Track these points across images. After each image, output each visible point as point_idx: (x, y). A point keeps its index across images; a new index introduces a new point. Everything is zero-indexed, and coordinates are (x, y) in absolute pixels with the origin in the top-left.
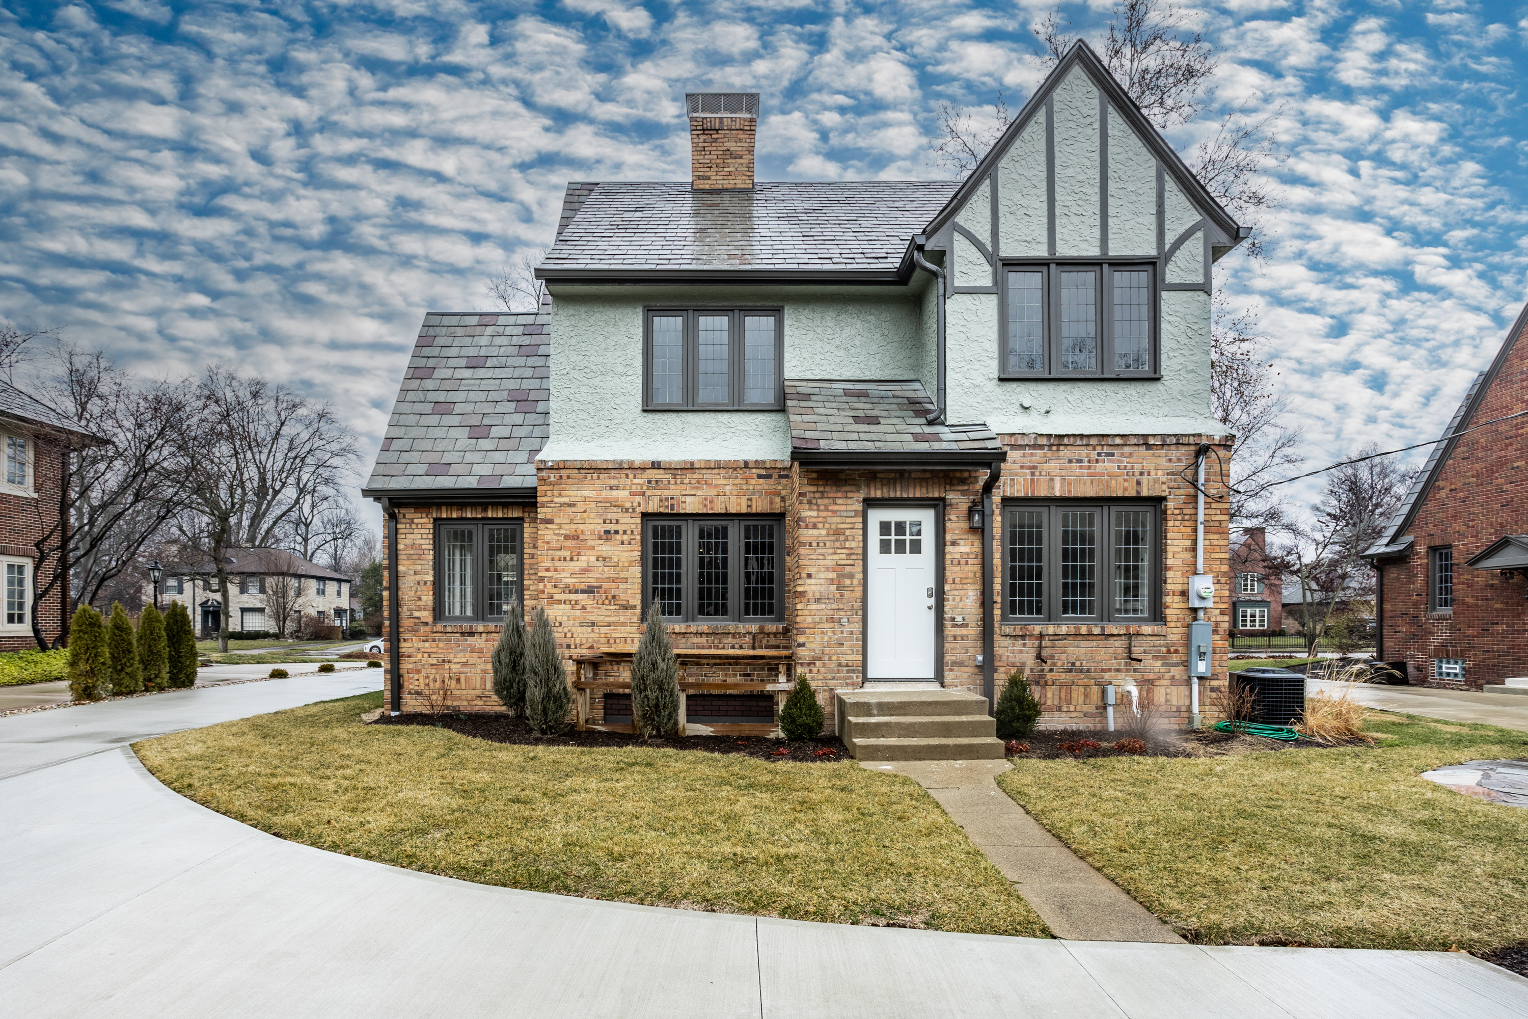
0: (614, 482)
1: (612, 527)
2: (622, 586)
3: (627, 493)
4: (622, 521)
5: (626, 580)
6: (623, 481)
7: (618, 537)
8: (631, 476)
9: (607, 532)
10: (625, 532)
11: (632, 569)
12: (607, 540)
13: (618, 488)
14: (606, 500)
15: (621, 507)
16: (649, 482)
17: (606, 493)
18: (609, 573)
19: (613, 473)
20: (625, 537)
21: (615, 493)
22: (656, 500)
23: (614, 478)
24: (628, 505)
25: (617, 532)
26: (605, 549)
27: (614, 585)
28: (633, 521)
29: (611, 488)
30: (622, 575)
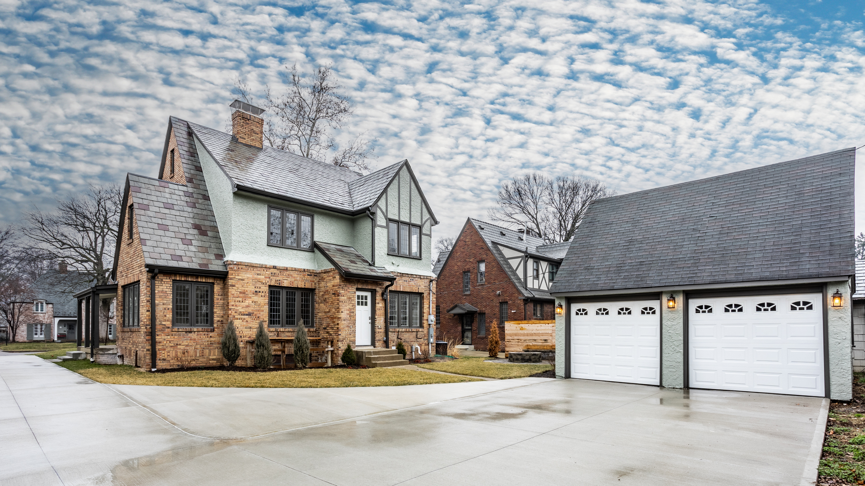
0: (259, 272)
1: (258, 290)
2: (262, 313)
3: (263, 277)
4: (262, 288)
5: (263, 311)
6: (262, 272)
7: (260, 294)
8: (265, 271)
9: (256, 292)
10: (263, 292)
11: (265, 307)
12: (256, 295)
13: (260, 275)
14: (256, 279)
15: (262, 282)
16: (272, 273)
17: (256, 276)
18: (257, 307)
19: (259, 269)
20: (263, 294)
21: (259, 277)
22: (274, 281)
23: (259, 271)
24: (264, 282)
25: (260, 292)
26: (255, 298)
27: (258, 313)
28: (266, 288)
29: (258, 275)
30: (261, 309)
